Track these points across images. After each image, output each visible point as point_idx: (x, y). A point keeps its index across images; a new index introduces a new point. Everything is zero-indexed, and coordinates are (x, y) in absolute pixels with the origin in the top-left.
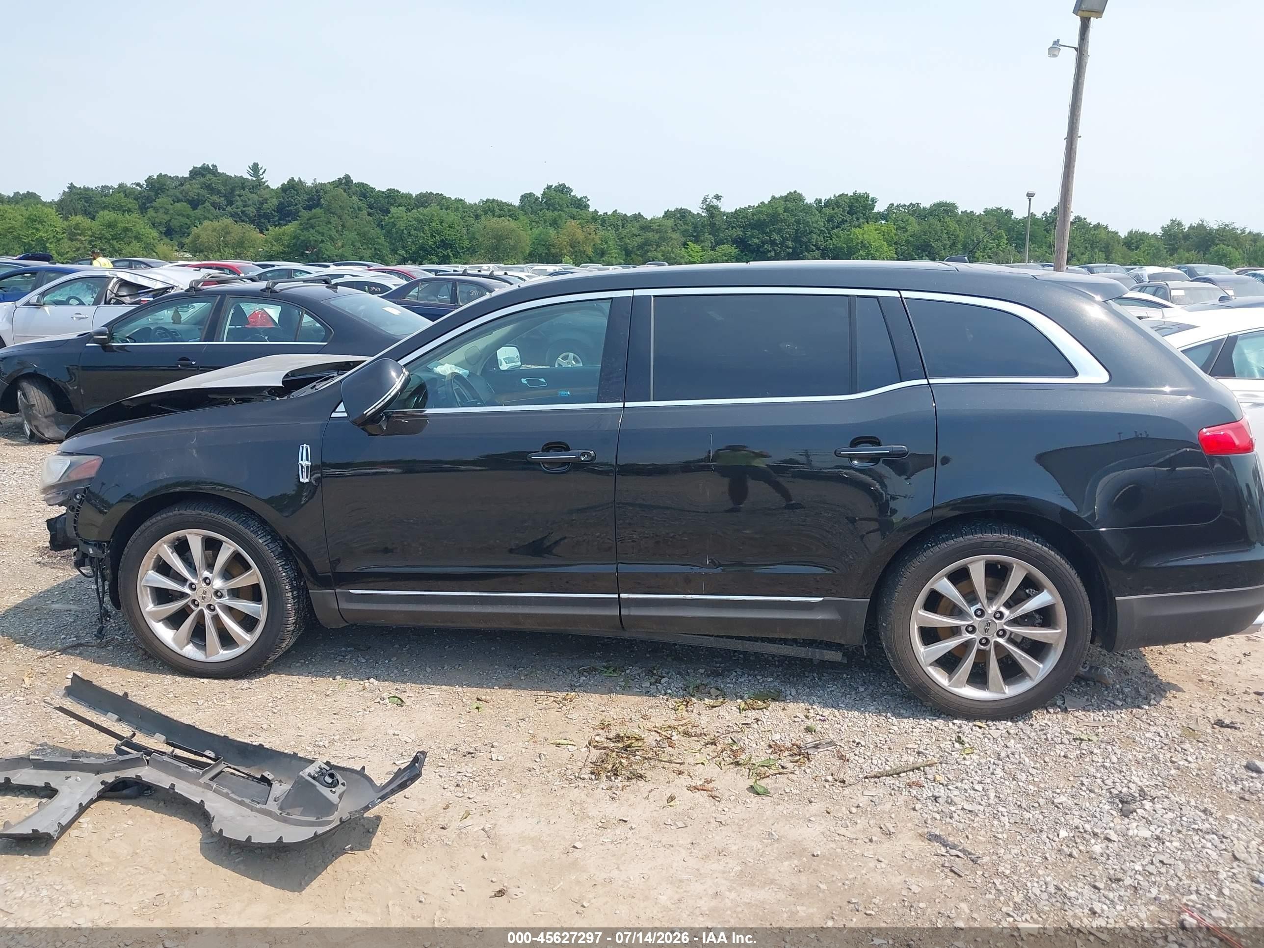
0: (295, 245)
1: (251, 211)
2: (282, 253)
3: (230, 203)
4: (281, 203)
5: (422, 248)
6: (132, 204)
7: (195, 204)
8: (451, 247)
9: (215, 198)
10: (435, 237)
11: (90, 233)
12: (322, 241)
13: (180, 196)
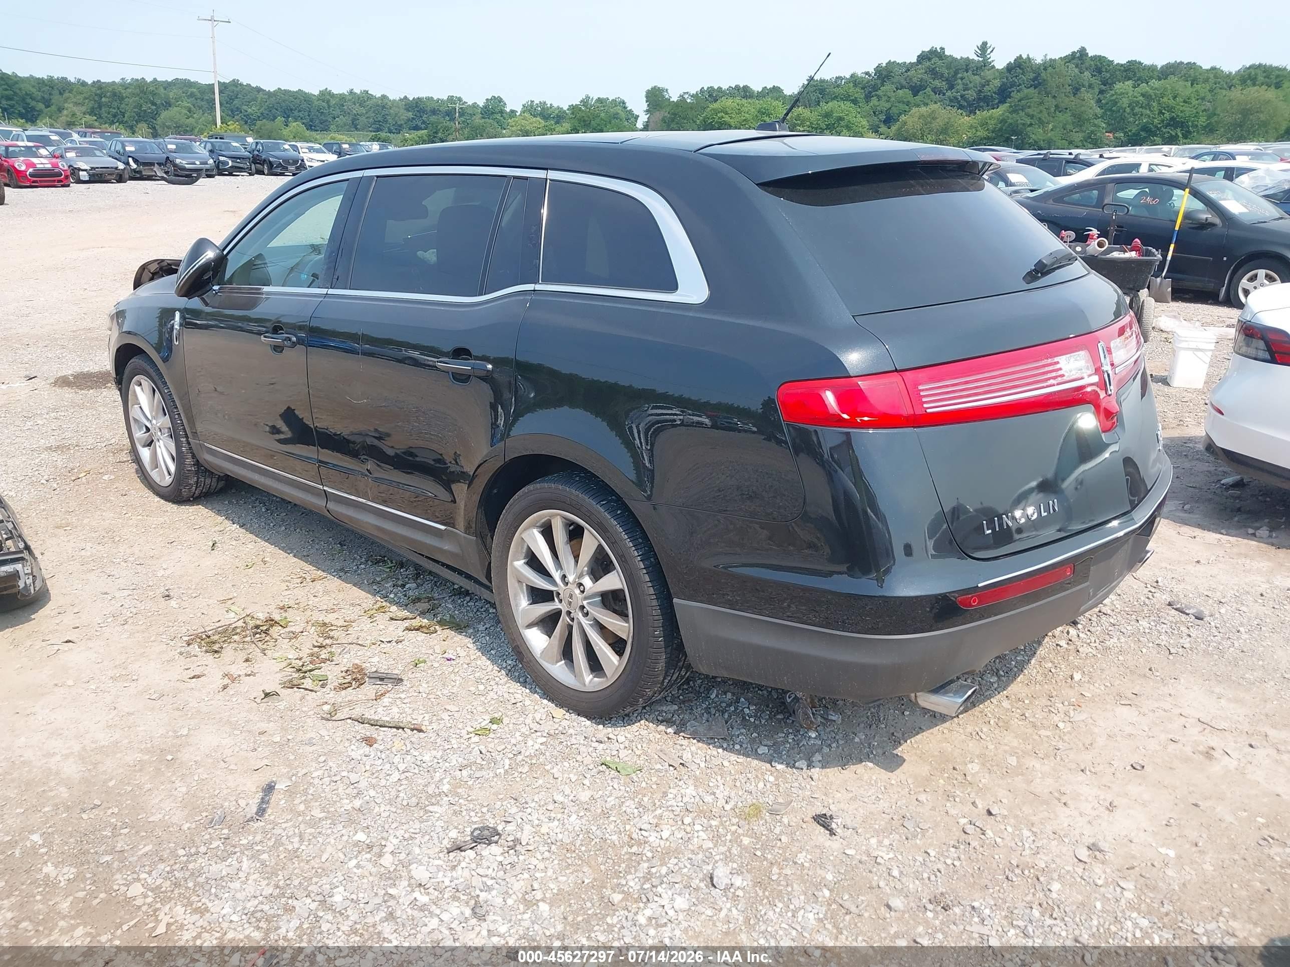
0: (1001, 129)
1: (971, 94)
2: (985, 138)
3: (951, 87)
4: (1003, 84)
5: (1145, 128)
6: (859, 94)
7: (916, 90)
8: (1182, 127)
9: (937, 83)
10: (1163, 114)
11: (808, 123)
12: (1031, 125)
13: (904, 83)
